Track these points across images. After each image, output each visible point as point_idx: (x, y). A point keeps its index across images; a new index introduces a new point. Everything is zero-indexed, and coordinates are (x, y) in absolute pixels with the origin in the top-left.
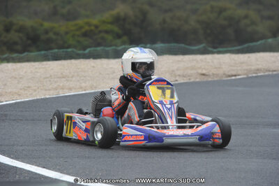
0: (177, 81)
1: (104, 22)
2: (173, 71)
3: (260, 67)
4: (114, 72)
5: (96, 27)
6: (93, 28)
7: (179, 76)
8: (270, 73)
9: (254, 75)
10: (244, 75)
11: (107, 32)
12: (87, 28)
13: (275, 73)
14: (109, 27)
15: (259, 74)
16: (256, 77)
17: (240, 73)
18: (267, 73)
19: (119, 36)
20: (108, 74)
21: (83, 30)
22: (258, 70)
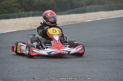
0: (32, 28)
1: (13, 2)
2: (31, 24)
3: (70, 21)
4: (5, 25)
5: (10, 5)
6: (9, 5)
7: (33, 26)
8: (73, 23)
9: (66, 24)
10: (62, 24)
11: (15, 7)
12: (6, 5)
13: (75, 23)
14: (15, 4)
15: (68, 24)
16: (67, 25)
17: (60, 23)
18: (71, 24)
19: (20, 8)
20: (3, 26)
21: (5, 7)
22: (69, 22)
